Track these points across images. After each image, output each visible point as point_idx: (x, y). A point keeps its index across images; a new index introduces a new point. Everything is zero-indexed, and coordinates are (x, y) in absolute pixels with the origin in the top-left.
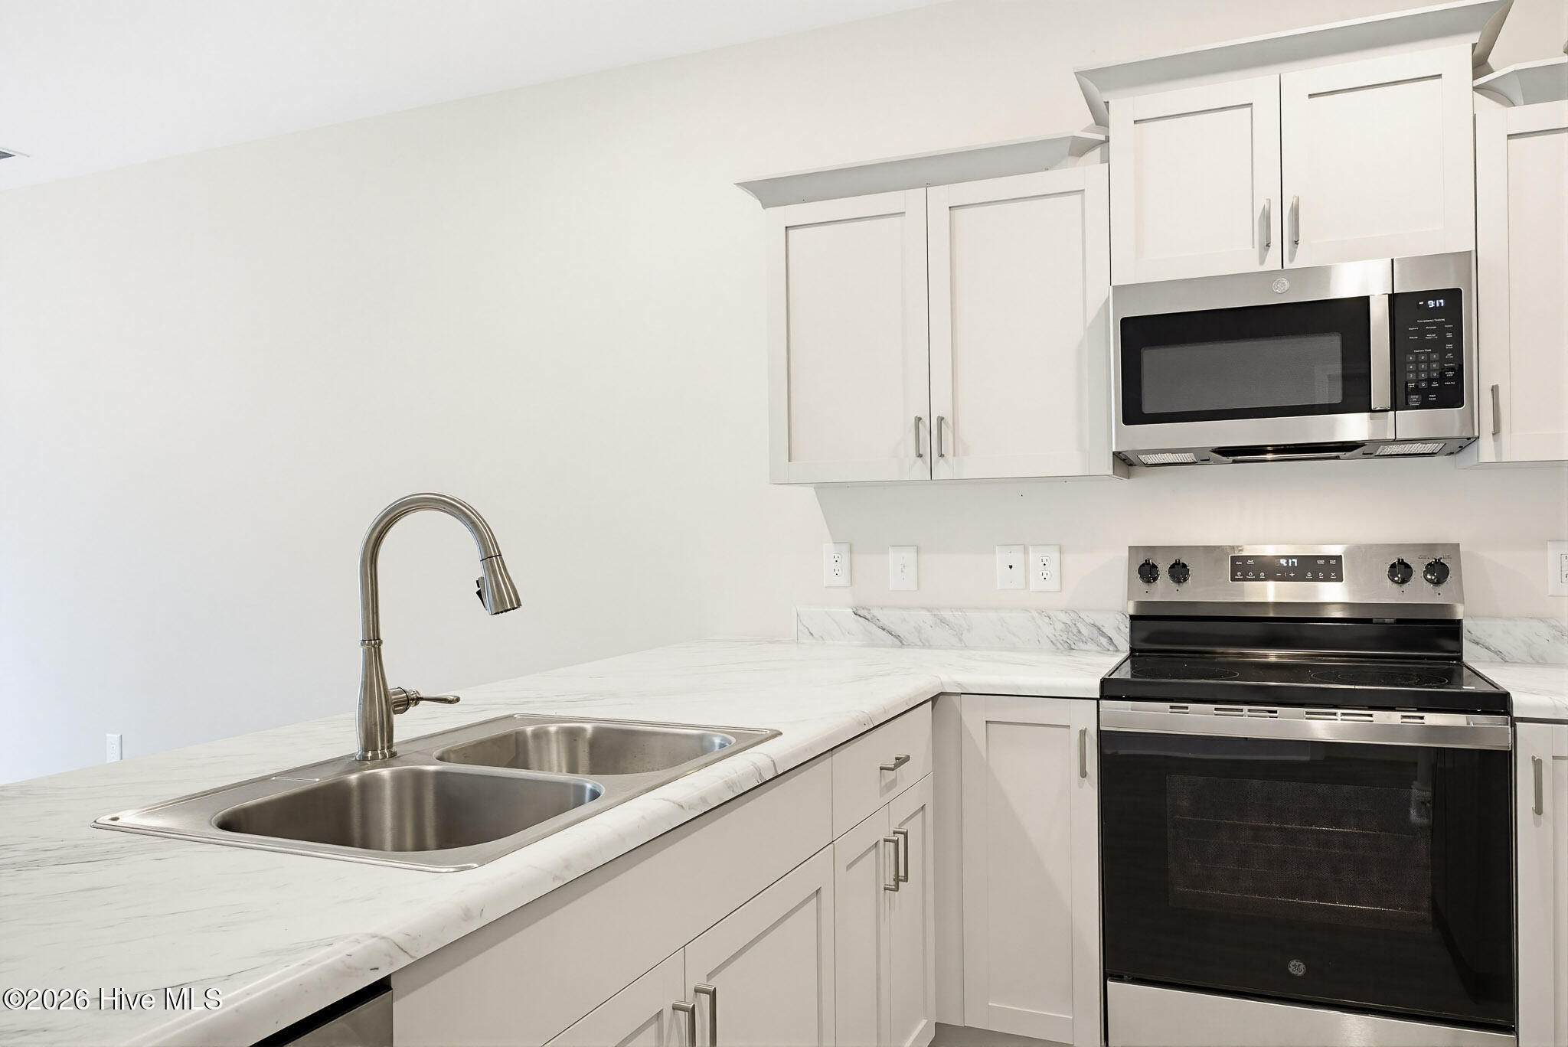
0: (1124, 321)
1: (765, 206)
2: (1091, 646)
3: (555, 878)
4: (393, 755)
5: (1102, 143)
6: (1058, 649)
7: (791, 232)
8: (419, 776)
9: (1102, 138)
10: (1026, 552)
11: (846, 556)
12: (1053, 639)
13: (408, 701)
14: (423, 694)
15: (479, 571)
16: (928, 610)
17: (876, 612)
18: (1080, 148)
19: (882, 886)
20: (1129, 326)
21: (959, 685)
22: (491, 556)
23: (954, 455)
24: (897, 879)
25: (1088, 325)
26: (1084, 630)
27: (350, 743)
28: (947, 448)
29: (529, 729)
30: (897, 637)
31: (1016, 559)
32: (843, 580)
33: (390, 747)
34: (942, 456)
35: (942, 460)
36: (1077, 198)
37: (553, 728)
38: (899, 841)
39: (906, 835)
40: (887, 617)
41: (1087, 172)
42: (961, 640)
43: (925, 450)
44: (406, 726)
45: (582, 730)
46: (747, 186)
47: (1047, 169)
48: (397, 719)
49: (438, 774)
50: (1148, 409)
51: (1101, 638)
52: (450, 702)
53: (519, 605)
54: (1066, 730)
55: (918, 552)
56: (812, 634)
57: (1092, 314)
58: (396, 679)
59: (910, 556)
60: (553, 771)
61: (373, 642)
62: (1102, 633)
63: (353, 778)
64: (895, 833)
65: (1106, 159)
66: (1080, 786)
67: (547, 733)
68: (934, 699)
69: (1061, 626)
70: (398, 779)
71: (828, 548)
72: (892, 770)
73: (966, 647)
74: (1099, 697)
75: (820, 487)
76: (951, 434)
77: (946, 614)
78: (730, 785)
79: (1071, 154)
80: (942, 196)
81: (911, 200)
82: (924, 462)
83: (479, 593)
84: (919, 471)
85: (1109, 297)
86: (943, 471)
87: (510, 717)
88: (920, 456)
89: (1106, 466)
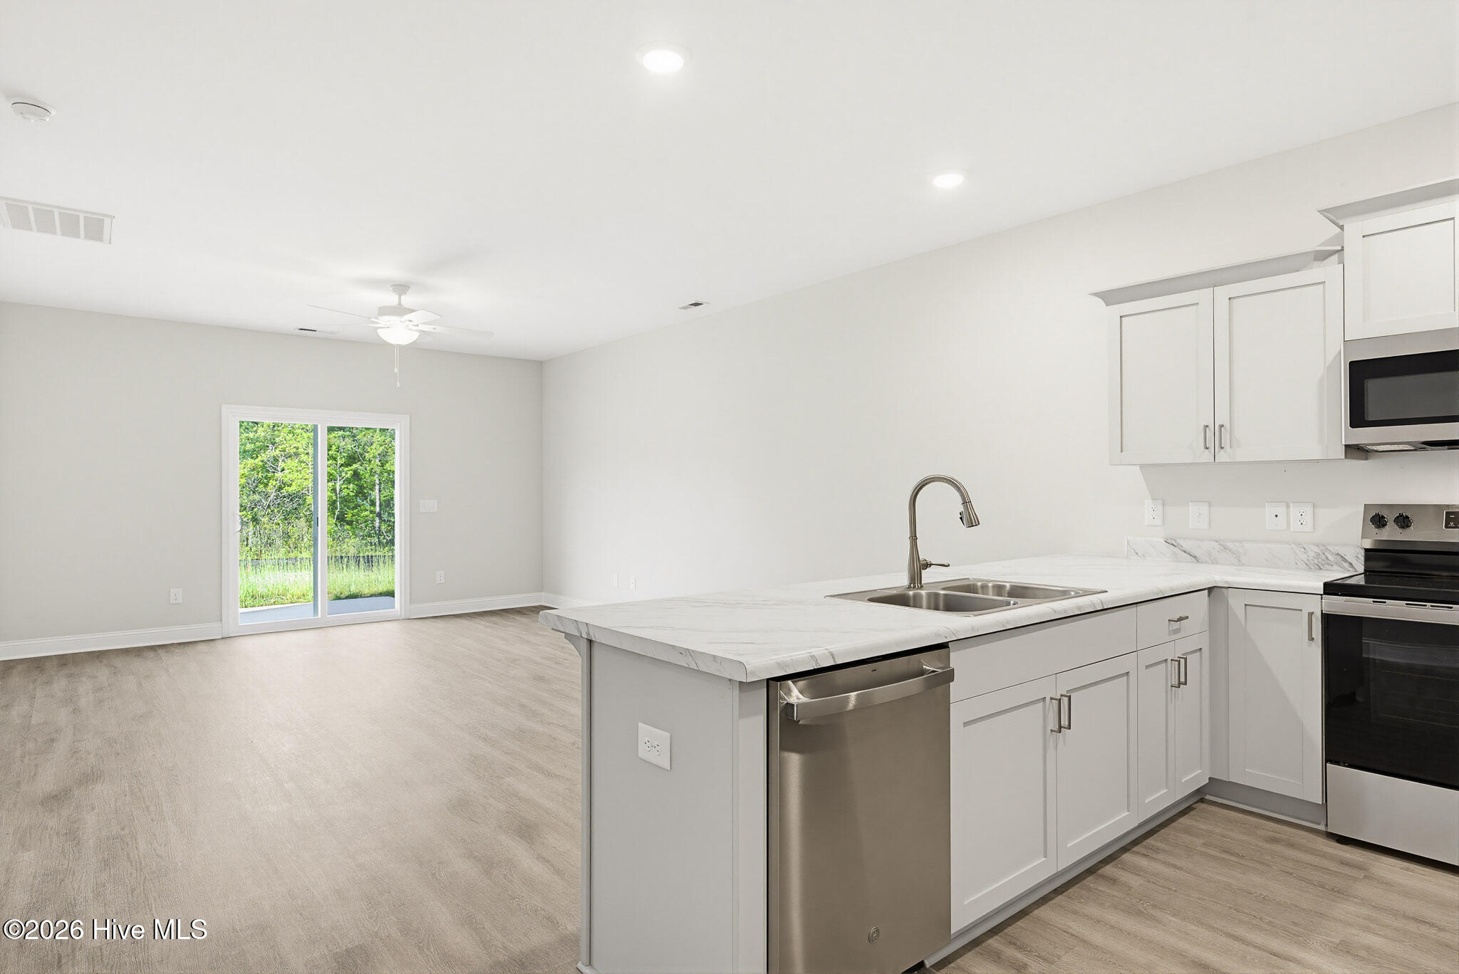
0: (1351, 363)
1: (1107, 305)
2: (1335, 567)
3: (1003, 626)
4: (922, 587)
5: (1338, 251)
6: (1311, 568)
7: (1123, 319)
8: (937, 595)
9: (1340, 248)
10: (1288, 507)
11: (1160, 507)
12: (1307, 563)
13: (927, 565)
14: (933, 563)
15: (961, 509)
16: (1217, 541)
17: (1181, 542)
18: (1322, 256)
19: (1170, 685)
20: (1353, 365)
21: (1227, 582)
22: (966, 502)
23: (1231, 447)
24: (1180, 683)
25: (1327, 364)
26: (1331, 557)
27: (904, 581)
28: (1226, 443)
29: (979, 584)
30: (1195, 557)
31: (1281, 510)
32: (1158, 522)
33: (921, 583)
34: (1222, 448)
35: (1222, 450)
36: (1321, 286)
37: (990, 585)
38: (1181, 663)
39: (1186, 659)
40: (1186, 545)
41: (1330, 270)
42: (1239, 561)
43: (1210, 444)
44: (928, 576)
45: (1005, 586)
46: (1096, 294)
47: (1298, 271)
48: (923, 571)
49: (945, 595)
50: (1371, 418)
51: (1343, 562)
52: (946, 566)
53: (979, 524)
54: (1300, 612)
55: (1210, 505)
56: (1137, 553)
57: (1330, 358)
58: (924, 555)
59: (1204, 508)
60: (991, 596)
61: (914, 538)
62: (1345, 560)
63: (911, 593)
64: (1179, 657)
65: (1341, 262)
66: (1310, 646)
67: (987, 586)
68: (1210, 590)
69: (1313, 554)
70: (929, 595)
71: (1148, 502)
72: (1177, 621)
73: (1243, 565)
74: (1322, 593)
75: (1142, 466)
76: (1228, 436)
77: (1230, 545)
78: (1079, 608)
79: (1314, 260)
80: (1223, 292)
81: (1203, 295)
82: (1210, 452)
83: (961, 518)
84: (1207, 457)
85: (1341, 350)
86: (1222, 457)
87: (969, 579)
88: (1207, 448)
89: (1341, 453)
